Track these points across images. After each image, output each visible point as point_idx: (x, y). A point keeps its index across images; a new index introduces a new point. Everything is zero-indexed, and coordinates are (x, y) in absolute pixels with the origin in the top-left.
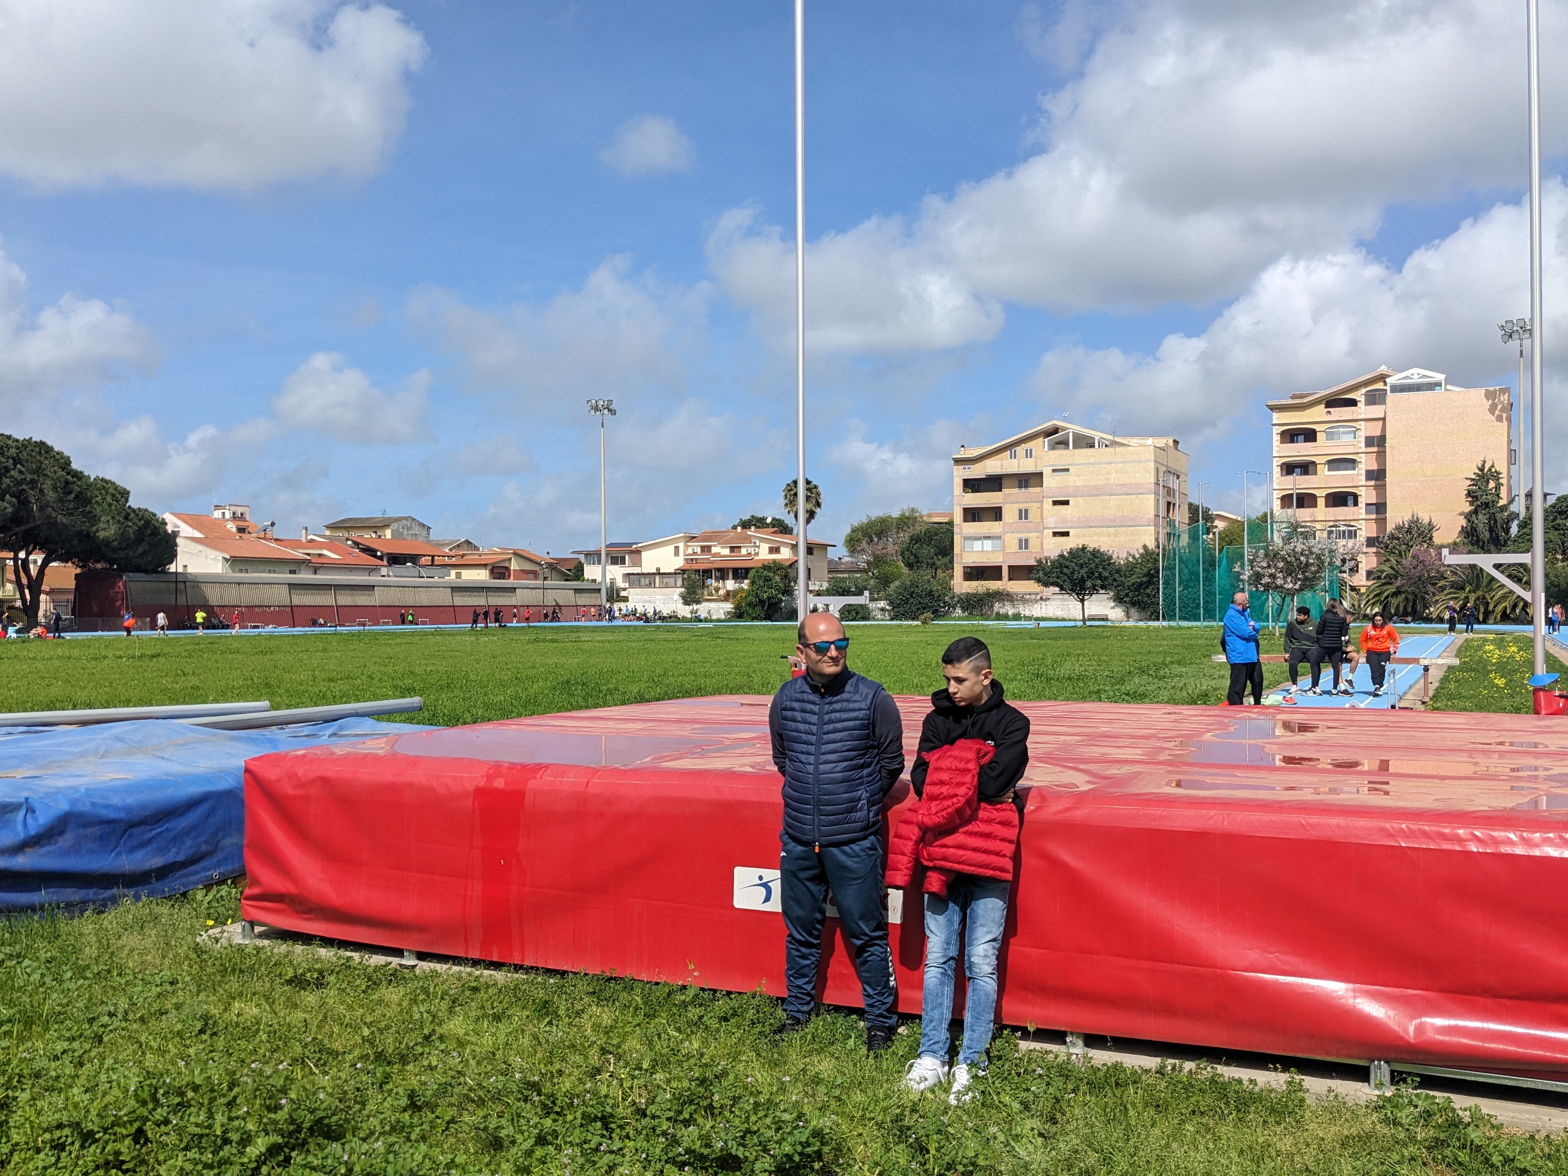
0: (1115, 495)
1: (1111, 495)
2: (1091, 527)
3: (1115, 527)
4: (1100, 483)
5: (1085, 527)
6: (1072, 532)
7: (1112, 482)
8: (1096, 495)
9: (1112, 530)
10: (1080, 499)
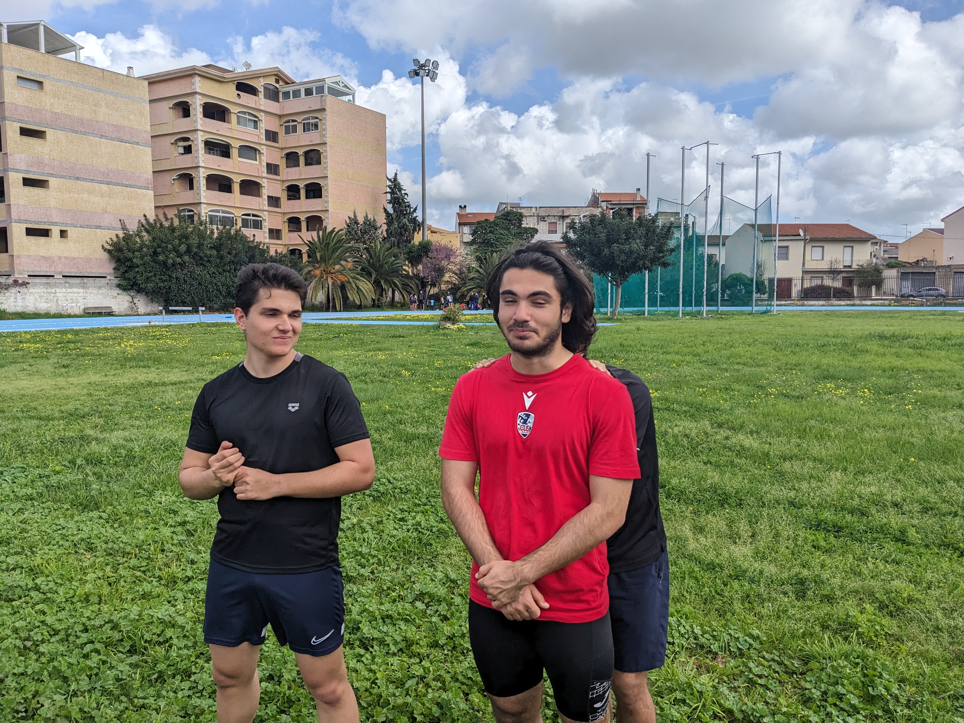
0: (106, 137)
1: (102, 136)
2: (78, 179)
3: (108, 183)
4: (87, 116)
5: (70, 178)
6: (53, 182)
7: (101, 118)
8: (81, 133)
9: (105, 187)
10: (60, 134)
